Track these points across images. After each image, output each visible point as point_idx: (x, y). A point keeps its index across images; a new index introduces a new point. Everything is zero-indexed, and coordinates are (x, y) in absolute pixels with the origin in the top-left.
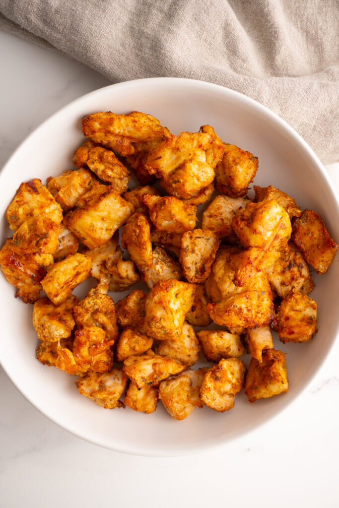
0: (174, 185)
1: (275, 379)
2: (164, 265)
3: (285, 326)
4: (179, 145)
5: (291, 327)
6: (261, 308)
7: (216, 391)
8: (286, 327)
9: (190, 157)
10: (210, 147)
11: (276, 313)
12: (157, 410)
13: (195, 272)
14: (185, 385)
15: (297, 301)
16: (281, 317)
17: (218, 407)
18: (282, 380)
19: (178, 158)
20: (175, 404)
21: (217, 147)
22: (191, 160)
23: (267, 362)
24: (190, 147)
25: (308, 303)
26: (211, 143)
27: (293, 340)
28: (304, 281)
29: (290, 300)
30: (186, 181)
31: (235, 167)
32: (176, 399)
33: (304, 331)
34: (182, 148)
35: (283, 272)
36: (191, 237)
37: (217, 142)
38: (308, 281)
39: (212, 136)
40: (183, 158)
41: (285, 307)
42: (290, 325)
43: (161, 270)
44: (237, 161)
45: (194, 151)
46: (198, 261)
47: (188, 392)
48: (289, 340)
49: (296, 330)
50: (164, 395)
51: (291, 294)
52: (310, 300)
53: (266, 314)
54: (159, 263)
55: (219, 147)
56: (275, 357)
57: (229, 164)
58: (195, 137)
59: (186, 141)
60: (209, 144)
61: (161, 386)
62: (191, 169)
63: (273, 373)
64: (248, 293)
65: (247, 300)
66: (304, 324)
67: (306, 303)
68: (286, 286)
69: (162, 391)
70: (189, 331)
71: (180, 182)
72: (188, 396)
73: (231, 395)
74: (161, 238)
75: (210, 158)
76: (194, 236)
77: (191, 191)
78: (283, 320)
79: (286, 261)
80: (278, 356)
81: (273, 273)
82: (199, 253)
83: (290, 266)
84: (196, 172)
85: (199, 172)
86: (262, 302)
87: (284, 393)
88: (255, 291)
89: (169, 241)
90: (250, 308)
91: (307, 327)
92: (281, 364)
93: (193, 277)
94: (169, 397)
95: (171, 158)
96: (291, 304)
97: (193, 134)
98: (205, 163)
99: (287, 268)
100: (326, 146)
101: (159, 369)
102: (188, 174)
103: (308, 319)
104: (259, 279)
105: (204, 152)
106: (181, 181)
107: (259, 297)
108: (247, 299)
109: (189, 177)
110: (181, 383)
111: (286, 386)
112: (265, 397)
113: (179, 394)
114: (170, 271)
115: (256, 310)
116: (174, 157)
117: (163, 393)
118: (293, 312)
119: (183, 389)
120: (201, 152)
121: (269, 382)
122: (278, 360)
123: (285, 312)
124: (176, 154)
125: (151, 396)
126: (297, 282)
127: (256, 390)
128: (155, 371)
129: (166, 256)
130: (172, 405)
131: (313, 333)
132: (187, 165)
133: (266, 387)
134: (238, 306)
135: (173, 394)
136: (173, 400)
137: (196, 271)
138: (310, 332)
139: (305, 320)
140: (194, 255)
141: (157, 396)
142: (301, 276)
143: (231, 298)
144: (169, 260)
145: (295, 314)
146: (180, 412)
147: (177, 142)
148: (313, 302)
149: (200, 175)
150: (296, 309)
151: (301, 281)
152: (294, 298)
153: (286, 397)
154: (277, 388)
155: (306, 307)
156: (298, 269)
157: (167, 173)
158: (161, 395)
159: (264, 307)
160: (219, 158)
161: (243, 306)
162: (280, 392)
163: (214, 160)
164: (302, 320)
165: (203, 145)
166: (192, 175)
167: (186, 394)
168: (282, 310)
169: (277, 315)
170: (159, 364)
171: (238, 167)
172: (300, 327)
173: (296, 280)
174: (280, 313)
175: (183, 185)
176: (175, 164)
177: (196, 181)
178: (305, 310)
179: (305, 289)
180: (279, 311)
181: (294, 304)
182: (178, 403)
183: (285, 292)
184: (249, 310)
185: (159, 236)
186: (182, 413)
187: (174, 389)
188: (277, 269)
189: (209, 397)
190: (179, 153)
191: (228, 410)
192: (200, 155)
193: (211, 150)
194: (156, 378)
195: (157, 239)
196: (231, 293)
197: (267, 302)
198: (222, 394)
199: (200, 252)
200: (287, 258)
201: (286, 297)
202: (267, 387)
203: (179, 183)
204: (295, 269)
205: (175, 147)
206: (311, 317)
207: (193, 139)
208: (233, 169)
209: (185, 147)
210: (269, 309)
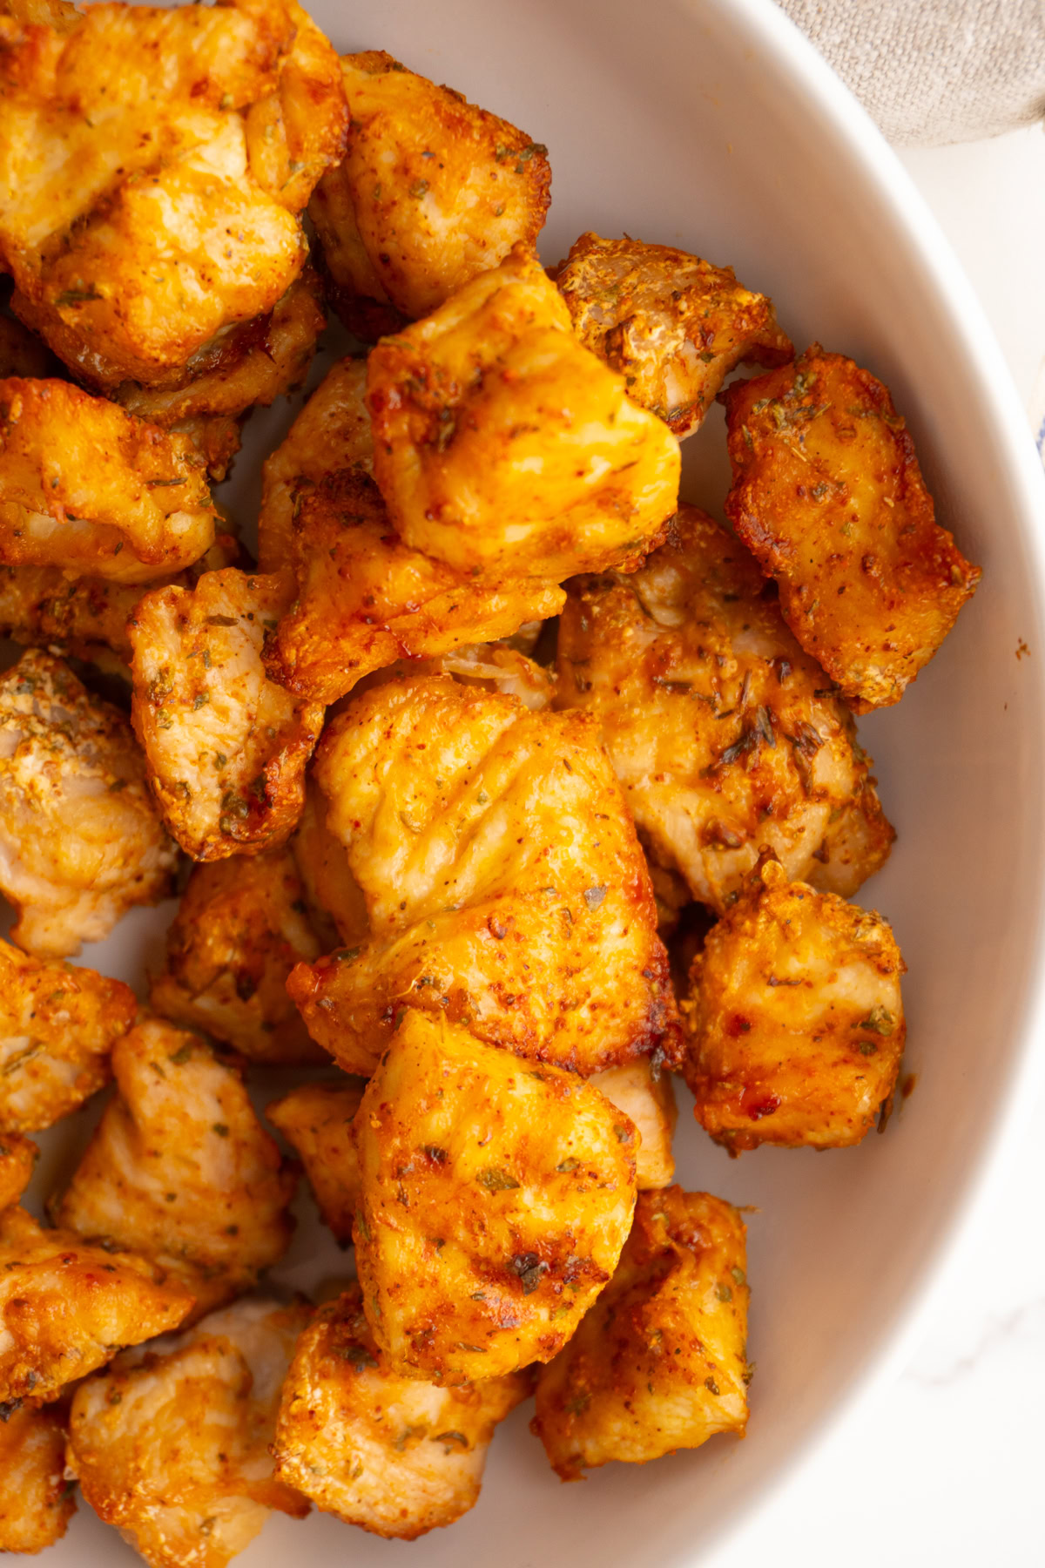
0: (69, 317)
1: (673, 1368)
2: (68, 750)
3: (726, 1069)
4: (77, 81)
5: (762, 1073)
6: (585, 977)
7: (357, 1424)
8: (731, 1076)
9: (148, 153)
10: (258, 91)
11: (682, 993)
12: (69, 1535)
13: (217, 809)
14: (206, 1399)
15: (785, 928)
16: (706, 1012)
17: (383, 1512)
18: (708, 1373)
19: (82, 159)
20: (152, 1512)
21: (303, 87)
22: (153, 171)
23: (638, 1263)
24: (143, 94)
25: (848, 938)
26: (266, 67)
27: (778, 1138)
28: (831, 820)
29: (748, 924)
30: (132, 292)
31: (407, 204)
32: (155, 1480)
33: (830, 1097)
34: (94, 102)
35: (709, 776)
36: (182, 621)
37: (305, 60)
38: (850, 815)
39: (263, 24)
40: (108, 161)
41: (727, 959)
42: (753, 1061)
43: (44, 784)
44: (423, 169)
45: (163, 117)
46: (232, 744)
47: (227, 1435)
48: (756, 1141)
49: (785, 1091)
50: (92, 1461)
51: (752, 892)
52: (858, 922)
53: (620, 1006)
54: (35, 745)
55: (317, 90)
56: (677, 1238)
57: (378, 186)
58: (165, 32)
59: (113, 58)
60: (251, 73)
61: (75, 1410)
62: (154, 221)
63: (662, 1332)
64: (506, 901)
65: (493, 943)
66: (832, 1052)
67: (835, 943)
68: (728, 847)
69: (84, 1438)
70: (220, 1101)
71: (100, 297)
72: (222, 1458)
73: (453, 1440)
74: (42, 606)
75: (271, 153)
76: (198, 614)
77: (167, 347)
78: (716, 1031)
79: (722, 716)
80: (699, 1227)
81: (658, 778)
82: (232, 703)
83: (744, 744)
84: (190, 240)
85: (210, 233)
86: (595, 948)
87: (725, 1440)
88: (542, 890)
89: (84, 622)
90: (517, 987)
91: (850, 1073)
92: (710, 1277)
93: (208, 833)
94: (117, 1472)
95: (41, 158)
96: (755, 946)
97: (153, 14)
98: (243, 185)
99: (728, 754)
100: (943, 37)
101: (44, 1330)
102: (142, 254)
103: (853, 1025)
104: (571, 821)
105: (233, 121)
106: (106, 290)
107: (569, 917)
108: (498, 937)
109: (152, 269)
110: (188, 1384)
111: (731, 1404)
112: (627, 1456)
113: (173, 1455)
114: (98, 785)
115: (557, 995)
116: (60, 152)
117: (89, 1451)
118: (770, 992)
119: (193, 1424)
120: (212, 123)
121: (641, 1379)
122: (699, 1255)
123: (723, 989)
124: (65, 136)
125: (28, 1465)
126: (788, 825)
127: (580, 1414)
128: (21, 1343)
129: (83, 699)
130: (134, 1518)
131: (884, 1104)
132: (133, 198)
133: (627, 1405)
134: (448, 981)
135: (137, 1452)
136: (139, 1488)
137: (225, 801)
138: (865, 1100)
139: (840, 1029)
140: (207, 715)
141: (60, 1463)
142: (808, 791)
143: (414, 935)
144: (96, 720)
145: (781, 998)
146: (181, 1547)
147: (64, 66)
148: (875, 935)
149: (215, 255)
150: (781, 975)
151: (813, 819)
152: (772, 917)
153: (741, 1462)
154: (683, 1412)
155: (841, 961)
156: (792, 754)
157: (33, 244)
158: (78, 1457)
159: (609, 971)
160: (322, 149)
161: (475, 980)
162: (703, 1439)
163: (292, 163)
164: (822, 1031)
165: (213, 78)
166: (168, 254)
167: (213, 1450)
168: (712, 980)
169: (688, 1006)
170: (45, 1299)
171: (426, 206)
172: (809, 1073)
173: (783, 815)
174: (702, 993)
175: (117, 312)
176: (69, 193)
177: (193, 288)
178: (832, 978)
179: (836, 856)
180: (699, 981)
181: (774, 947)
182: (163, 1503)
183: (729, 879)
184: (506, 1002)
185: (34, 597)
186: (193, 1555)
187: (145, 1428)
188: (678, 759)
189: (322, 1463)
190: (80, 129)
191: (443, 1523)
192: (207, 136)
193: (273, 107)
194: (28, 1382)
195: (22, 613)
196: (419, 907)
197: (622, 944)
198: (402, 1439)
199: (235, 695)
200: (732, 696)
201: (729, 907)
202: (635, 1406)
203: (95, 304)
204: (776, 757)
205: (59, 98)
206: (870, 1013)
207: (156, 45)
208: (400, 218)
209: (113, 98)
210: (634, 979)
